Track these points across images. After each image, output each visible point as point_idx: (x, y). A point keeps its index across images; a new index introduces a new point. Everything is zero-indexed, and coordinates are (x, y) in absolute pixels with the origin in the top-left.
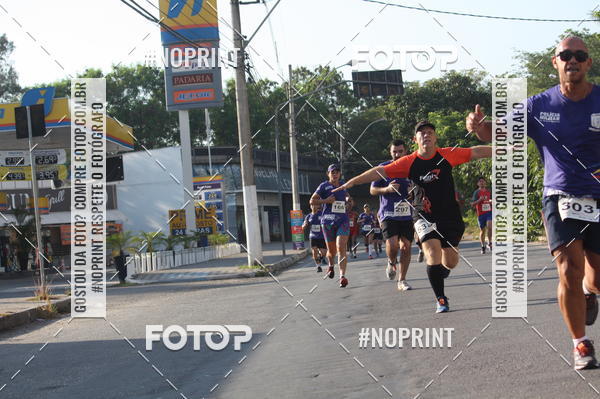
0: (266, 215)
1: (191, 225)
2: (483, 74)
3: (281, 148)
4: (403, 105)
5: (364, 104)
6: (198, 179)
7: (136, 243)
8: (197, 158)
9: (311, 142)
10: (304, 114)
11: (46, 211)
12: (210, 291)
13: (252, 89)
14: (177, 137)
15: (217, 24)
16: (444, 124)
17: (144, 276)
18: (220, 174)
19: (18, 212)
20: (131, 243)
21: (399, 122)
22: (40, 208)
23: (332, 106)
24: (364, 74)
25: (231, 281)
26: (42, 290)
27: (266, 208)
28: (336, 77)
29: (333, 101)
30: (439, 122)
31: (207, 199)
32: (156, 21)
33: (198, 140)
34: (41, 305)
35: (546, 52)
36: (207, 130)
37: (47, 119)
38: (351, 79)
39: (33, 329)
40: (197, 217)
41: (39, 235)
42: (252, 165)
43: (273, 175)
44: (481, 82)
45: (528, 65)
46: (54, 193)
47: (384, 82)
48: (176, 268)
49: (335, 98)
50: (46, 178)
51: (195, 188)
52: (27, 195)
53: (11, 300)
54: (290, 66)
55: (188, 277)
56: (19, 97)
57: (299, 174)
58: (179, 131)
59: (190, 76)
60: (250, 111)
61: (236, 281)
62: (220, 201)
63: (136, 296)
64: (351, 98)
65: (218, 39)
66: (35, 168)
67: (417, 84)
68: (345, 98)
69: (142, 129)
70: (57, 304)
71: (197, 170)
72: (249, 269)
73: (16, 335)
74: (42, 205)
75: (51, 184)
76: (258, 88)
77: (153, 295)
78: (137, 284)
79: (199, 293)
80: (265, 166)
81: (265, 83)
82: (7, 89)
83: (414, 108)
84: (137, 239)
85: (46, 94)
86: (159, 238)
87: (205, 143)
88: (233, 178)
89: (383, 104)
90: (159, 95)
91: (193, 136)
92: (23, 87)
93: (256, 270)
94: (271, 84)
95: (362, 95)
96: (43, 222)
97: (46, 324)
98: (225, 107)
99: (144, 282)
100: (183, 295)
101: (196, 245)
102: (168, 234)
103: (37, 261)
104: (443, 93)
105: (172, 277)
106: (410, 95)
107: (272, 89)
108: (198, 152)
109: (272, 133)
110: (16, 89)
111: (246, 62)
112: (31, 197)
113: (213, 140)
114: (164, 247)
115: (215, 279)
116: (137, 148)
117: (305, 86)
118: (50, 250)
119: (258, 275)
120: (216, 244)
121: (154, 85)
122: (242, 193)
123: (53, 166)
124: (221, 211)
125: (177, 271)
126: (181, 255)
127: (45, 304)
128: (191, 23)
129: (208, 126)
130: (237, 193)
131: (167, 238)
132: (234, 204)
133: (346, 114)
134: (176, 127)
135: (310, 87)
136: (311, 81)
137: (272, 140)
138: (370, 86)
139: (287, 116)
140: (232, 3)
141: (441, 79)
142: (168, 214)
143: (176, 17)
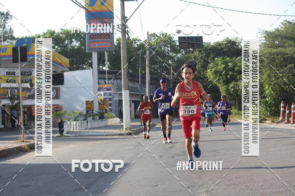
0: (133, 104)
1: (96, 108)
3: (142, 73)
4: (203, 53)
5: (183, 52)
6: (100, 86)
7: (69, 116)
8: (101, 75)
9: (157, 70)
10: (153, 56)
11: (25, 98)
12: (104, 141)
13: (129, 43)
14: (91, 65)
15: (113, 10)
16: (222, 64)
17: (73, 132)
18: (112, 83)
19: (12, 99)
20: (66, 116)
21: (200, 62)
23: (168, 52)
24: (184, 38)
25: (115, 137)
26: (22, 137)
27: (133, 102)
28: (170, 38)
29: (168, 50)
30: (220, 62)
31: (104, 95)
32: (83, 7)
33: (101, 67)
34: (21, 145)
35: (274, 30)
36: (106, 62)
37: (28, 53)
38: (177, 40)
39: (17, 156)
41: (22, 110)
42: (127, 80)
43: (137, 85)
44: (241, 44)
45: (265, 36)
46: (29, 90)
47: (194, 42)
48: (89, 129)
50: (26, 82)
51: (99, 90)
52: (16, 90)
53: (7, 142)
54: (148, 32)
55: (94, 134)
56: (14, 42)
57: (150, 85)
58: (92, 62)
59: (99, 35)
60: (128, 54)
61: (117, 137)
62: (111, 97)
63: (68, 142)
64: (177, 49)
65: (113, 18)
66: (21, 77)
67: (210, 43)
68: (174, 49)
69: (73, 60)
70: (29, 145)
71: (100, 81)
72: (124, 131)
73: (8, 159)
74: (23, 96)
75: (28, 85)
76: (132, 42)
77: (78, 142)
78: (68, 136)
79: (99, 142)
80: (134, 81)
81: (135, 40)
82: (8, 38)
83: (208, 55)
84: (69, 114)
85: (27, 41)
86: (81, 114)
87: (104, 68)
88: (118, 86)
89: (192, 52)
90: (83, 44)
91: (99, 65)
92: (16, 38)
93: (127, 132)
94: (138, 41)
95: (183, 48)
96: (24, 104)
97: (24, 155)
98: (115, 51)
99: (72, 135)
100: (91, 143)
101: (98, 118)
102: (85, 112)
103: (20, 123)
104: (222, 49)
105: (86, 134)
106: (206, 49)
107: (139, 43)
108: (101, 72)
109: (137, 65)
110: (13, 38)
111: (127, 29)
112: (18, 91)
113: (108, 67)
114: (82, 119)
115: (107, 135)
116: (71, 69)
117: (154, 43)
118: (26, 118)
119: (128, 134)
120: (108, 118)
121: (81, 39)
122: (122, 93)
123: (30, 77)
124: (111, 102)
125: (89, 131)
126: (91, 123)
127: (24, 144)
128: (101, 9)
129: (106, 60)
130: (119, 94)
131: (84, 114)
132: (117, 99)
133: (174, 57)
134: (90, 60)
135: (157, 43)
136: (158, 40)
137: (137, 68)
138: (187, 44)
139: (145, 56)
140: (121, 0)
141: (222, 41)
142: (85, 102)
143: (93, 6)
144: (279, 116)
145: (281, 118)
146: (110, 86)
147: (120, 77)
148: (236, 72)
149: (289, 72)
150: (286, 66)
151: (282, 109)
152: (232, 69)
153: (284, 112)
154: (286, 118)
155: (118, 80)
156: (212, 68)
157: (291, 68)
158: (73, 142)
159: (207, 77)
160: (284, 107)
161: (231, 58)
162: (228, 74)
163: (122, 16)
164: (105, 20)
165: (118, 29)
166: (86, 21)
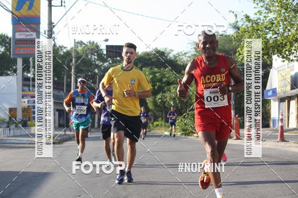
0: (57, 113)
2: (172, 50)
3: (67, 81)
5: (110, 62)
6: (24, 93)
8: (25, 82)
10: (80, 64)
13: (56, 50)
14: (15, 71)
15: (40, 16)
16: (150, 74)
23: (94, 61)
24: (112, 47)
27: (58, 110)
28: (97, 47)
29: (95, 59)
31: (28, 103)
32: (9, 11)
33: (25, 73)
36: (31, 69)
40: (23, 112)
44: (170, 55)
45: (195, 48)
47: (121, 51)
48: (11, 137)
51: (23, 97)
54: (75, 40)
55: (16, 142)
58: (16, 69)
59: (25, 41)
64: (104, 58)
65: (39, 23)
68: (101, 57)
71: (24, 88)
76: (58, 49)
79: (21, 150)
80: (59, 89)
81: (61, 47)
86: (3, 121)
87: (29, 75)
90: (8, 49)
91: (24, 70)
94: (65, 48)
95: (110, 57)
100: (14, 151)
101: (21, 126)
102: (7, 119)
104: (150, 59)
105: (8, 141)
107: (65, 50)
108: (26, 79)
109: (63, 73)
111: (53, 36)
114: (5, 126)
115: (30, 144)
117: (81, 50)
120: (31, 126)
121: (6, 44)
124: (34, 110)
125: (11, 138)
126: (13, 130)
128: (27, 14)
129: (31, 67)
131: (7, 121)
133: (101, 65)
134: (15, 66)
135: (84, 51)
136: (84, 47)
137: (62, 76)
138: (114, 53)
139: (71, 64)
140: (49, 5)
141: (150, 52)
142: (8, 109)
143: (20, 10)
148: (164, 83)
152: (160, 80)
161: (159, 68)
162: (156, 85)
163: (49, 22)
164: (32, 25)
165: (45, 35)
166: (12, 25)
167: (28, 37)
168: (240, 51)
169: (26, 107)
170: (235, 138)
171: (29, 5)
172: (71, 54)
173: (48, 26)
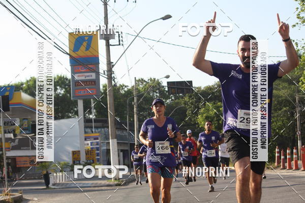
0: (121, 154)
1: (83, 158)
3: (130, 120)
4: (193, 99)
5: (173, 98)
6: (87, 135)
7: (55, 168)
8: (87, 124)
9: (145, 117)
10: (142, 103)
11: (8, 149)
13: (116, 89)
14: (77, 113)
15: (98, 56)
16: (214, 108)
17: (59, 184)
18: (99, 132)
20: (52, 167)
21: (190, 107)
22: (6, 148)
24: (173, 83)
25: (103, 188)
26: (6, 190)
27: (122, 151)
28: (159, 84)
29: (157, 96)
31: (91, 145)
32: (67, 54)
33: (87, 115)
34: (6, 198)
36: (92, 110)
37: (10, 102)
38: (166, 85)
40: (86, 154)
41: (5, 162)
42: (115, 129)
43: (125, 133)
46: (13, 141)
47: (183, 87)
49: (158, 95)
50: (9, 132)
51: (86, 140)
54: (135, 78)
58: (77, 110)
59: (84, 82)
60: (114, 100)
61: (106, 188)
62: (98, 146)
63: (53, 195)
64: (166, 95)
65: (98, 63)
66: (4, 127)
67: (200, 88)
68: (163, 95)
69: (58, 109)
70: (14, 198)
71: (86, 130)
72: (112, 182)
74: (7, 147)
75: (11, 136)
76: (119, 89)
77: (65, 194)
78: (55, 189)
80: (122, 129)
81: (122, 86)
83: (199, 100)
84: (55, 165)
85: (10, 90)
86: (66, 165)
87: (91, 116)
88: (105, 134)
89: (182, 98)
90: (68, 91)
91: (85, 113)
93: (116, 182)
94: (126, 87)
95: (172, 94)
96: (7, 155)
99: (58, 187)
102: (71, 163)
103: (3, 175)
105: (73, 185)
106: (196, 94)
107: (126, 89)
108: (87, 121)
109: (125, 112)
111: (113, 75)
112: (1, 142)
113: (95, 115)
114: (69, 170)
115: (94, 187)
117: (142, 88)
118: (10, 169)
119: (117, 185)
121: (65, 86)
122: (109, 142)
123: (13, 127)
124: (98, 152)
127: (7, 198)
128: (85, 55)
129: (93, 108)
130: (107, 143)
131: (70, 165)
132: (105, 148)
134: (76, 108)
135: (145, 89)
136: (146, 85)
137: (125, 116)
138: (176, 89)
139: (133, 103)
140: (106, 45)
141: (212, 86)
142: (71, 152)
143: (77, 51)
144: (275, 162)
145: (276, 164)
146: (97, 134)
147: (107, 125)
149: (284, 116)
150: (280, 109)
151: (277, 155)
153: (279, 157)
154: (282, 164)
155: (106, 129)
156: (203, 114)
157: (285, 111)
158: (59, 194)
159: (198, 123)
160: (279, 152)
163: (107, 62)
164: (90, 66)
165: (104, 76)
166: (70, 67)
167: (87, 78)
168: (303, 80)
169: (90, 149)
170: (302, 169)
171: (87, 46)
172: (132, 93)
173: (107, 66)
